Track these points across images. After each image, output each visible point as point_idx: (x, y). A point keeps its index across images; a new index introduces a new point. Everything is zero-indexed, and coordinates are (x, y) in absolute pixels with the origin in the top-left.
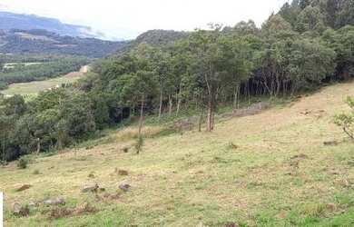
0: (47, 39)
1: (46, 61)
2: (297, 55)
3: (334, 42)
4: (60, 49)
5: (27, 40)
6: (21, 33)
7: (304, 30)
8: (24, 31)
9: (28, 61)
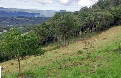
0: (24, 19)
1: (24, 26)
2: (99, 17)
3: (113, 12)
4: (29, 22)
5: (17, 20)
6: (15, 18)
7: (104, 8)
8: (16, 17)
9: (18, 27)
